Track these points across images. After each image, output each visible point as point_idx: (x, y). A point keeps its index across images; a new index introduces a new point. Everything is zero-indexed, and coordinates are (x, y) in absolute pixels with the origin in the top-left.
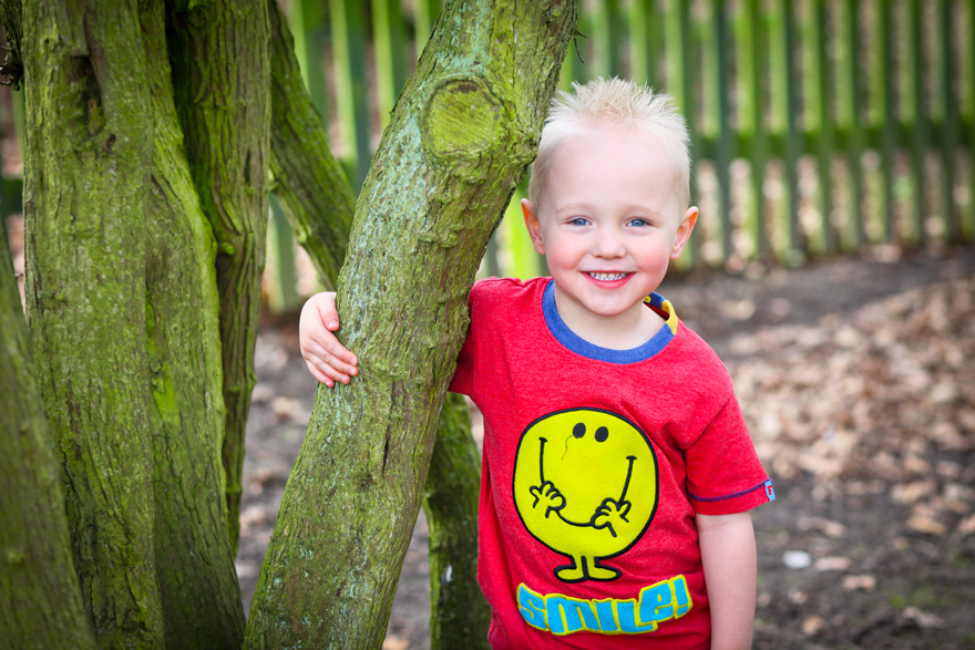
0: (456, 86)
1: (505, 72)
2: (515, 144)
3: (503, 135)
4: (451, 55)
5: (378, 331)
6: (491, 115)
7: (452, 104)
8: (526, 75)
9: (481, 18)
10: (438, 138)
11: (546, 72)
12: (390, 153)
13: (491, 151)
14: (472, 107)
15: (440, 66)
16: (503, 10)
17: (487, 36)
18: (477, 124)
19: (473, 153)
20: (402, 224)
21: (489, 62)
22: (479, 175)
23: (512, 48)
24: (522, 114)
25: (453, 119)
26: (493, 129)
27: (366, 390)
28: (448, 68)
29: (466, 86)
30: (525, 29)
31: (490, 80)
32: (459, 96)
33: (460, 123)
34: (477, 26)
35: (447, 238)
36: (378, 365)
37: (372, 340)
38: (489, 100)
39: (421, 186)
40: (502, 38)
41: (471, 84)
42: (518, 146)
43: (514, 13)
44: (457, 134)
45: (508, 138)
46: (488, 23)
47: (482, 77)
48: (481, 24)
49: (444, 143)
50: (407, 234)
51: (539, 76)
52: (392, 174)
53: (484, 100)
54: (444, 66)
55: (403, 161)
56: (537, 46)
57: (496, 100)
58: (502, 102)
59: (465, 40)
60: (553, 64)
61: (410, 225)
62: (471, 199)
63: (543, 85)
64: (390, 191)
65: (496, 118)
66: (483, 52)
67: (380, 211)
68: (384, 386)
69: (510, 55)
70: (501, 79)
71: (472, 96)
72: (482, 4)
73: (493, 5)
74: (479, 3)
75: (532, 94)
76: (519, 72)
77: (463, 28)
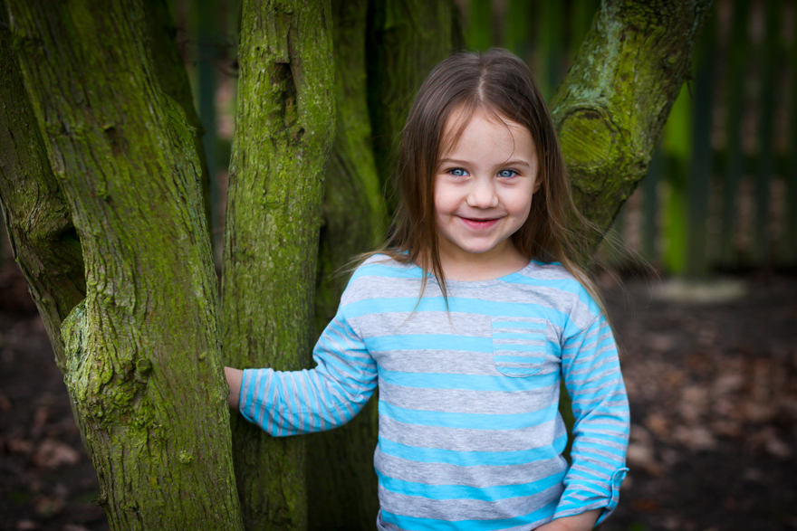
0: (583, 113)
1: (624, 105)
2: (627, 165)
3: (617, 156)
4: (582, 88)
6: (609, 139)
7: (578, 128)
8: (642, 109)
9: (609, 59)
11: (659, 108)
13: (606, 169)
14: (595, 131)
15: (572, 96)
16: (627, 55)
17: (612, 75)
18: (598, 146)
19: (592, 169)
21: (612, 96)
22: (596, 187)
23: (632, 86)
24: (635, 141)
25: (578, 140)
26: (610, 151)
28: (579, 98)
29: (591, 114)
30: (645, 71)
31: (611, 111)
32: (585, 122)
33: (584, 143)
34: (606, 65)
38: (609, 127)
40: (625, 77)
41: (595, 113)
42: (629, 167)
43: (637, 57)
44: (580, 152)
45: (621, 159)
46: (614, 64)
47: (605, 108)
48: (609, 64)
49: (569, 158)
51: (653, 111)
53: (604, 127)
54: (575, 95)
56: (653, 86)
57: (614, 128)
58: (620, 130)
59: (595, 76)
60: (665, 102)
63: (656, 119)
65: (613, 142)
66: (608, 88)
69: (630, 92)
70: (620, 111)
71: (596, 122)
72: (612, 48)
73: (620, 51)
74: (608, 47)
75: (646, 125)
76: (637, 106)
77: (594, 66)
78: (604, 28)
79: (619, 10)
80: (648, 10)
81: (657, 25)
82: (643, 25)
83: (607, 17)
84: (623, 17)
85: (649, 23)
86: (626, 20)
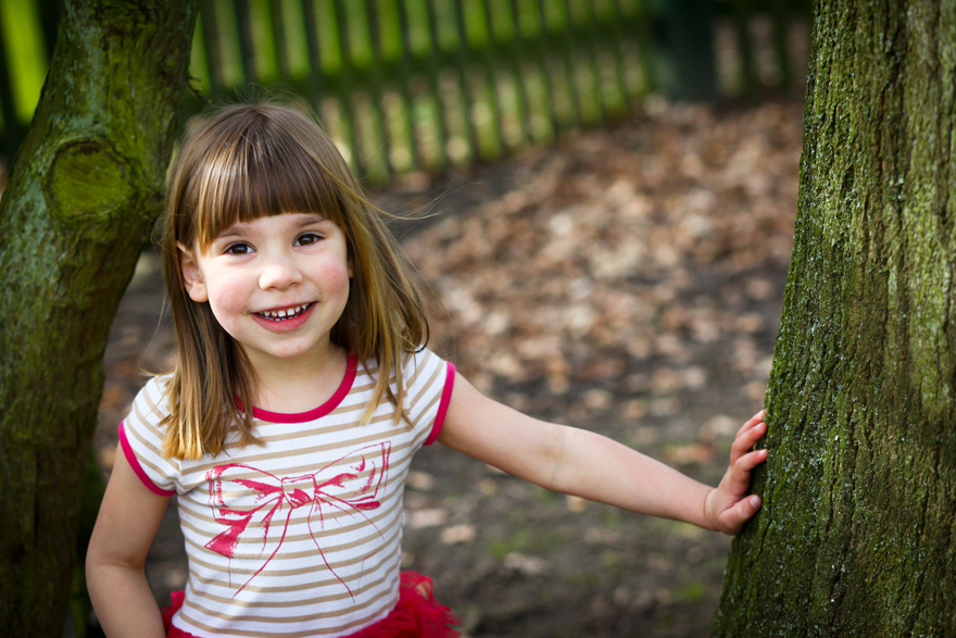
0: (78, 148)
1: (126, 128)
2: (144, 201)
3: (131, 193)
4: (67, 116)
5: (16, 401)
6: (117, 174)
7: (75, 167)
8: (147, 129)
9: (94, 75)
10: (65, 202)
11: (166, 123)
12: (13, 220)
13: (121, 211)
14: (97, 168)
15: (57, 128)
16: (117, 66)
17: (103, 94)
18: (104, 185)
19: (103, 215)
20: (33, 290)
21: (109, 120)
22: (111, 235)
23: (131, 103)
24: (147, 169)
25: (78, 183)
26: (121, 189)
27: (9, 460)
28: (66, 130)
29: (88, 147)
30: (141, 82)
31: (113, 139)
32: (82, 159)
33: (86, 185)
34: (92, 84)
35: (82, 301)
36: (20, 435)
37: (12, 409)
38: (114, 160)
39: (50, 251)
40: (119, 94)
41: (93, 145)
42: (146, 202)
43: (129, 67)
44: (84, 197)
45: (136, 196)
46: (103, 81)
47: (104, 136)
48: (96, 82)
49: (71, 207)
50: (39, 302)
51: (160, 128)
52: (18, 242)
53: (108, 160)
54: (61, 127)
55: (28, 228)
56: (155, 98)
57: (120, 159)
58: (127, 160)
59: (81, 99)
60: (172, 115)
61: (42, 292)
62: (104, 260)
63: (164, 137)
64: (17, 259)
65: (123, 177)
66: (101, 111)
67: (8, 280)
68: (27, 455)
69: (129, 111)
70: (122, 136)
71: (95, 157)
72: (94, 59)
73: (106, 61)
74: (89, 60)
75: (155, 147)
76: (140, 127)
77: (77, 86)
78: (78, 36)
79: (93, 12)
80: (131, 7)
81: (146, 23)
82: (129, 27)
83: (78, 24)
84: (100, 20)
85: (136, 22)
86: (106, 23)
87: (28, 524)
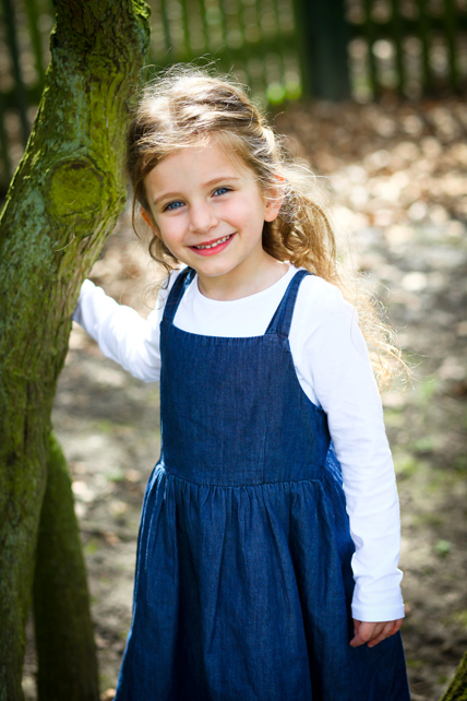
0: (69, 165)
1: (103, 150)
4: (59, 141)
5: (14, 349)
6: (97, 184)
7: (68, 179)
8: (116, 150)
9: (79, 111)
10: (59, 205)
12: (16, 218)
14: (83, 180)
15: (51, 150)
16: (96, 104)
17: (86, 125)
18: (88, 192)
19: (87, 214)
20: (31, 269)
21: (91, 145)
23: (106, 132)
24: (117, 180)
25: (69, 190)
26: (100, 195)
27: (7, 392)
28: (60, 151)
29: (77, 165)
30: (113, 116)
31: (95, 159)
32: (73, 173)
33: (75, 192)
34: (78, 117)
36: (15, 373)
37: (10, 355)
38: (96, 174)
39: (45, 241)
40: (98, 125)
41: (81, 163)
43: (105, 105)
46: (86, 115)
47: (88, 156)
48: (81, 116)
49: (64, 208)
50: (36, 278)
52: (20, 233)
53: (91, 174)
54: (55, 149)
55: (29, 223)
56: (121, 127)
57: (100, 173)
58: (105, 174)
59: (69, 128)
61: (38, 271)
64: (18, 246)
65: (102, 186)
66: (85, 137)
67: (12, 261)
68: (21, 389)
69: (105, 137)
70: (100, 156)
71: (82, 171)
72: (79, 100)
73: (89, 101)
74: (75, 100)
76: (112, 149)
77: (66, 120)
78: (65, 81)
79: (78, 64)
80: (108, 60)
81: (117, 72)
82: (105, 76)
83: (65, 73)
84: (83, 70)
85: (110, 72)
86: (88, 72)
87: (19, 438)
